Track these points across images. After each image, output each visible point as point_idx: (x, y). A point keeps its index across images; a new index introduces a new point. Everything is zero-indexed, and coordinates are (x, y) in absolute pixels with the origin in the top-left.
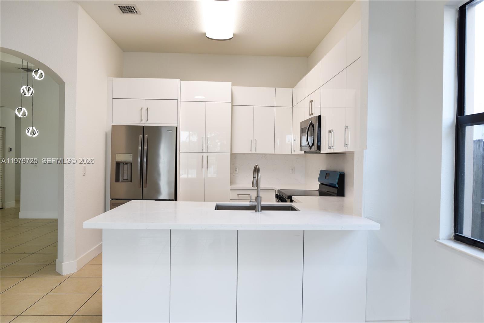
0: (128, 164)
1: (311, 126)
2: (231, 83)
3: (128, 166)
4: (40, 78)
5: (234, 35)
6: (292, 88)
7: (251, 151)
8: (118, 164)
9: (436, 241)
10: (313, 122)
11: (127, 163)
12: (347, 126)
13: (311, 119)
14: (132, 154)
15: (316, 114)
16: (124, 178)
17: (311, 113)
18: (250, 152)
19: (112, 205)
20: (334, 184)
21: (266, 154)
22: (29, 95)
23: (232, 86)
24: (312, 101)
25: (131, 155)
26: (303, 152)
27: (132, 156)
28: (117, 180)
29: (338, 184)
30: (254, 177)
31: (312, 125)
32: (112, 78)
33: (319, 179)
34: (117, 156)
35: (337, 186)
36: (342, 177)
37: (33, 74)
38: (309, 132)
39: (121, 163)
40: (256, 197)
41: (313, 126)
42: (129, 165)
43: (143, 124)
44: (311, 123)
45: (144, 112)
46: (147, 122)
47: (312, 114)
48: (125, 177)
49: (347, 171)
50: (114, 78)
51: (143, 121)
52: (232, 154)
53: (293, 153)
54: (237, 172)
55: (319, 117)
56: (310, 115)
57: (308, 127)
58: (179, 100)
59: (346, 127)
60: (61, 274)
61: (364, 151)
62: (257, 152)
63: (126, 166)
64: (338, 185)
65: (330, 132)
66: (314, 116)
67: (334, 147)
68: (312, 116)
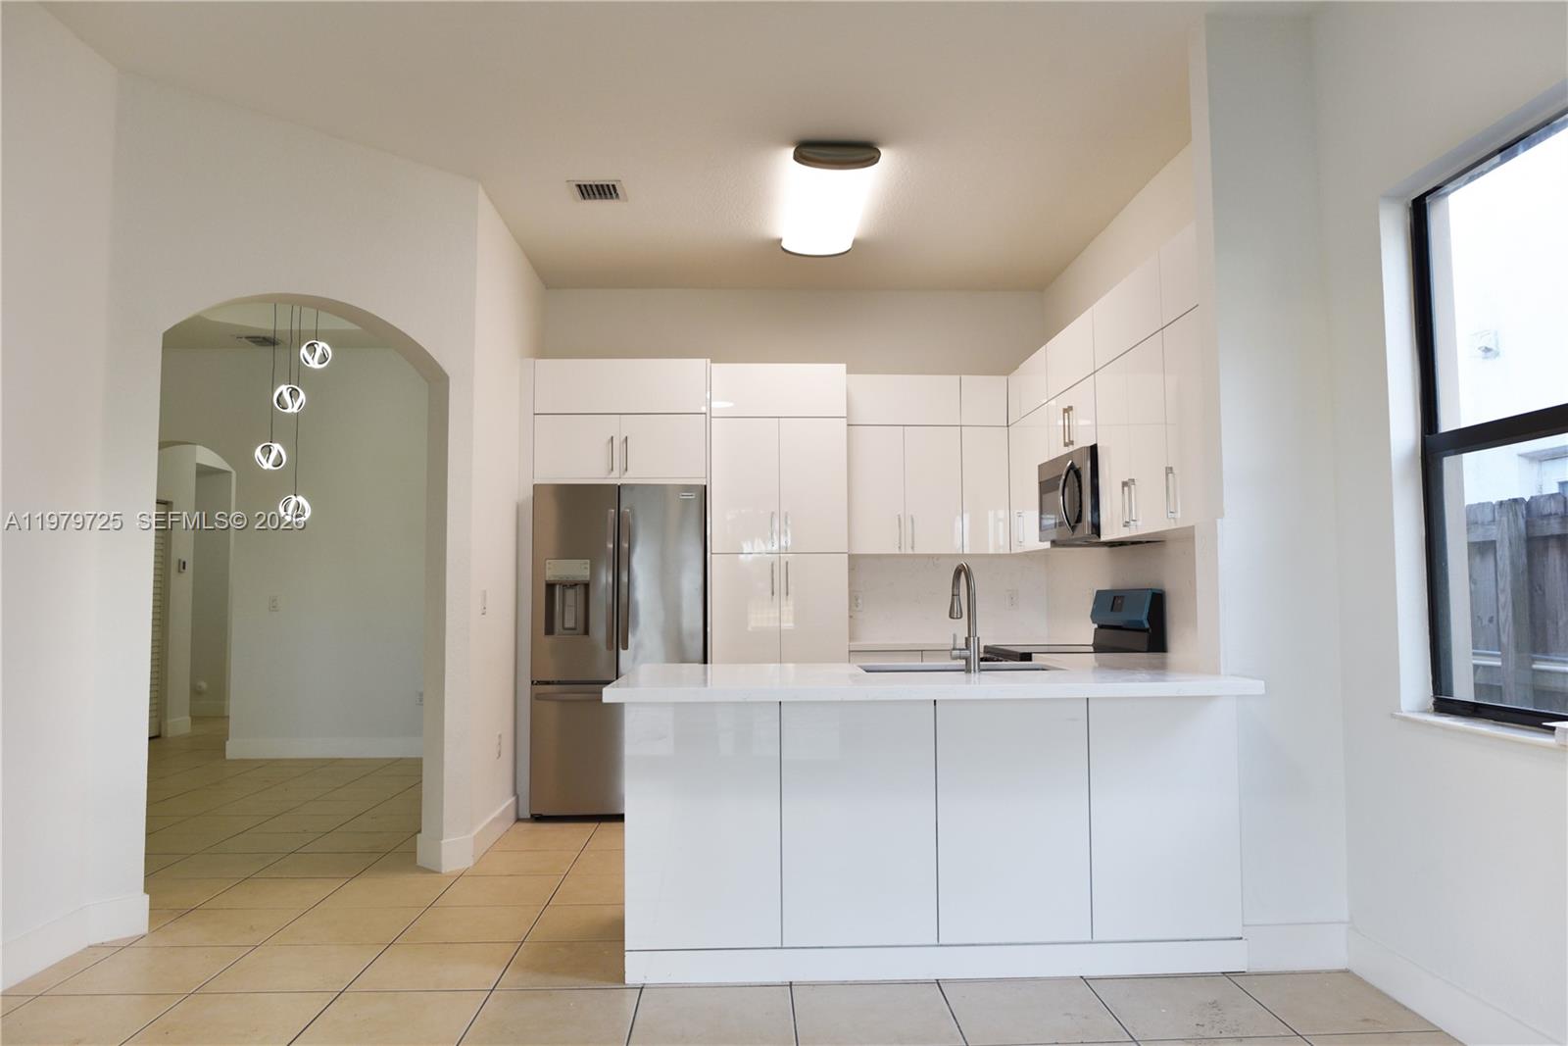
0: (578, 587)
1: (1072, 472)
2: (844, 366)
3: (576, 595)
4: (320, 363)
5: (855, 242)
6: (1004, 375)
7: (900, 548)
8: (550, 587)
9: (1393, 716)
10: (1076, 463)
11: (574, 585)
12: (1171, 468)
13: (1069, 455)
14: (588, 561)
15: (1083, 441)
16: (566, 626)
17: (1067, 441)
18: (897, 552)
19: (537, 699)
20: (1139, 621)
21: (939, 556)
22: (295, 410)
23: (847, 373)
24: (1071, 408)
25: (586, 563)
26: (1047, 545)
27: (588, 566)
28: (549, 630)
29: (1149, 619)
30: (953, 595)
31: (1075, 471)
32: (532, 360)
33: (1094, 617)
34: (547, 566)
35: (1147, 626)
36: (1158, 602)
37: (304, 351)
38: (1066, 490)
39: (558, 587)
40: (966, 639)
41: (1078, 474)
42: (580, 590)
43: (614, 479)
44: (1072, 466)
45: (619, 448)
46: (627, 475)
47: (1072, 443)
48: (569, 623)
49: (1171, 586)
50: (538, 361)
51: (616, 473)
52: (851, 557)
53: (1016, 550)
54: (860, 607)
55: (1094, 449)
56: (1066, 445)
57: (1064, 477)
58: (708, 415)
59: (1169, 470)
60: (435, 869)
61: (1219, 521)
62: (918, 551)
63: (570, 593)
64: (1149, 623)
65: (1125, 484)
66: (1076, 447)
67: (1139, 523)
68: (1071, 449)
